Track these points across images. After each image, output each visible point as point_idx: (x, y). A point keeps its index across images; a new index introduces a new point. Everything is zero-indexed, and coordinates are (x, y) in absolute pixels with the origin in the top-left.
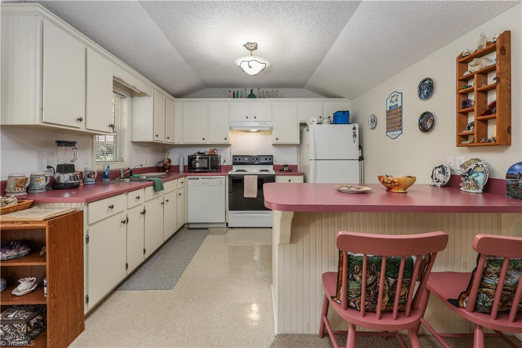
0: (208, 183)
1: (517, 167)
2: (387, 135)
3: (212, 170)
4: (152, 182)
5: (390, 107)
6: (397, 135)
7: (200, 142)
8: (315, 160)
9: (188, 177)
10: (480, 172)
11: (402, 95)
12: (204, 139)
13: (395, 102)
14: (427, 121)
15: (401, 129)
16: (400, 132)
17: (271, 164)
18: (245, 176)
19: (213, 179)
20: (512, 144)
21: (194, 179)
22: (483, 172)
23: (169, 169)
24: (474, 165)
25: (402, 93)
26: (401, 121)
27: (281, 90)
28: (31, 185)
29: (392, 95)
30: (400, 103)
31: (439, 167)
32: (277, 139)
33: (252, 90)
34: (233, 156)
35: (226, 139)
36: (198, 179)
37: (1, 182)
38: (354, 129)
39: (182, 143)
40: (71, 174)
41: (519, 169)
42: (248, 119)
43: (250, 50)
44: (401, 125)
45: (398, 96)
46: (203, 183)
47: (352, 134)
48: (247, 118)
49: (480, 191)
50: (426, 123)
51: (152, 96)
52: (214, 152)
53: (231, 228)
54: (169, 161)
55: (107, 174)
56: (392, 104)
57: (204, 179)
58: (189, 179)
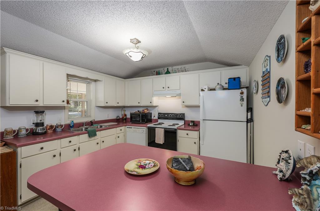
0: (136, 131)
2: (263, 102)
3: (142, 122)
4: (87, 132)
5: (264, 72)
6: (267, 102)
7: (137, 104)
8: (204, 120)
9: (127, 126)
11: (270, 59)
12: (139, 103)
13: (266, 67)
14: (283, 89)
15: (270, 97)
18: (156, 129)
19: (139, 129)
21: (130, 128)
23: (125, 120)
25: (270, 57)
27: (187, 66)
28: (18, 133)
29: (265, 60)
30: (269, 67)
33: (168, 69)
34: (159, 113)
36: (131, 128)
37: (1, 132)
38: (242, 93)
40: (41, 127)
42: (164, 89)
43: (134, 44)
44: (269, 92)
45: (268, 60)
46: (134, 131)
47: (239, 98)
50: (282, 92)
52: (144, 111)
55: (71, 125)
56: (265, 70)
57: (135, 128)
58: (128, 127)
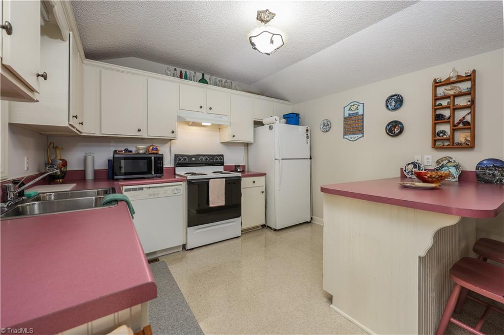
0: (157, 195)
1: (485, 162)
2: (344, 138)
3: (156, 175)
5: (349, 114)
6: (357, 138)
7: (134, 133)
10: (450, 166)
11: (363, 105)
12: (139, 130)
13: (355, 110)
14: (395, 128)
15: (363, 133)
16: (361, 135)
17: (222, 164)
19: (165, 188)
20: (476, 146)
22: (454, 166)
24: (447, 161)
25: (363, 104)
26: (363, 126)
29: (352, 104)
30: (362, 112)
31: (411, 164)
32: (234, 136)
33: (203, 75)
34: (175, 155)
35: (173, 132)
38: (307, 130)
39: (98, 134)
41: (487, 163)
42: (202, 110)
44: (362, 130)
45: (358, 105)
46: (150, 195)
48: (201, 107)
49: (457, 180)
50: (395, 129)
51: (68, 42)
53: (190, 249)
54: (65, 164)
56: (351, 112)
57: (151, 189)
58: (126, 190)
